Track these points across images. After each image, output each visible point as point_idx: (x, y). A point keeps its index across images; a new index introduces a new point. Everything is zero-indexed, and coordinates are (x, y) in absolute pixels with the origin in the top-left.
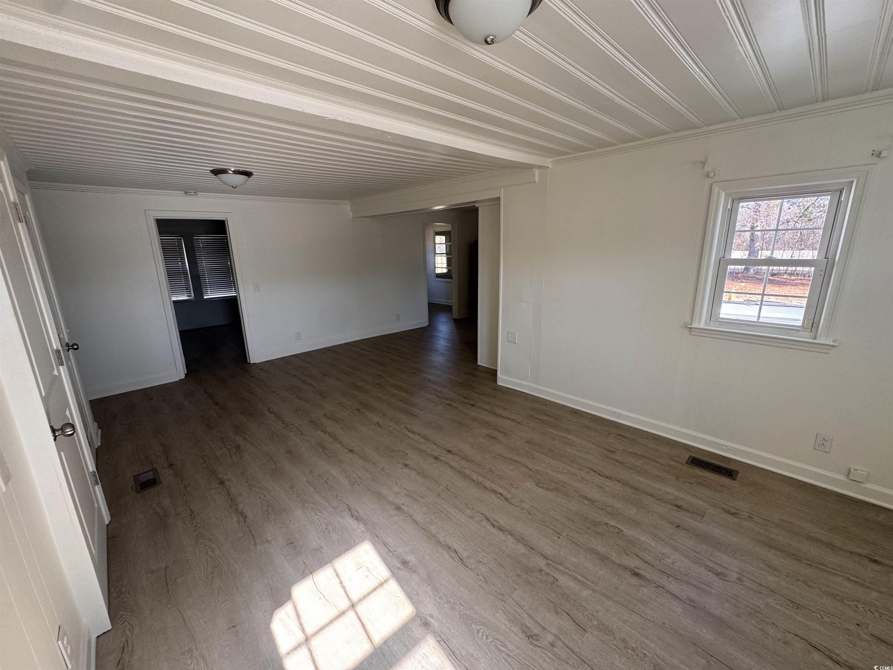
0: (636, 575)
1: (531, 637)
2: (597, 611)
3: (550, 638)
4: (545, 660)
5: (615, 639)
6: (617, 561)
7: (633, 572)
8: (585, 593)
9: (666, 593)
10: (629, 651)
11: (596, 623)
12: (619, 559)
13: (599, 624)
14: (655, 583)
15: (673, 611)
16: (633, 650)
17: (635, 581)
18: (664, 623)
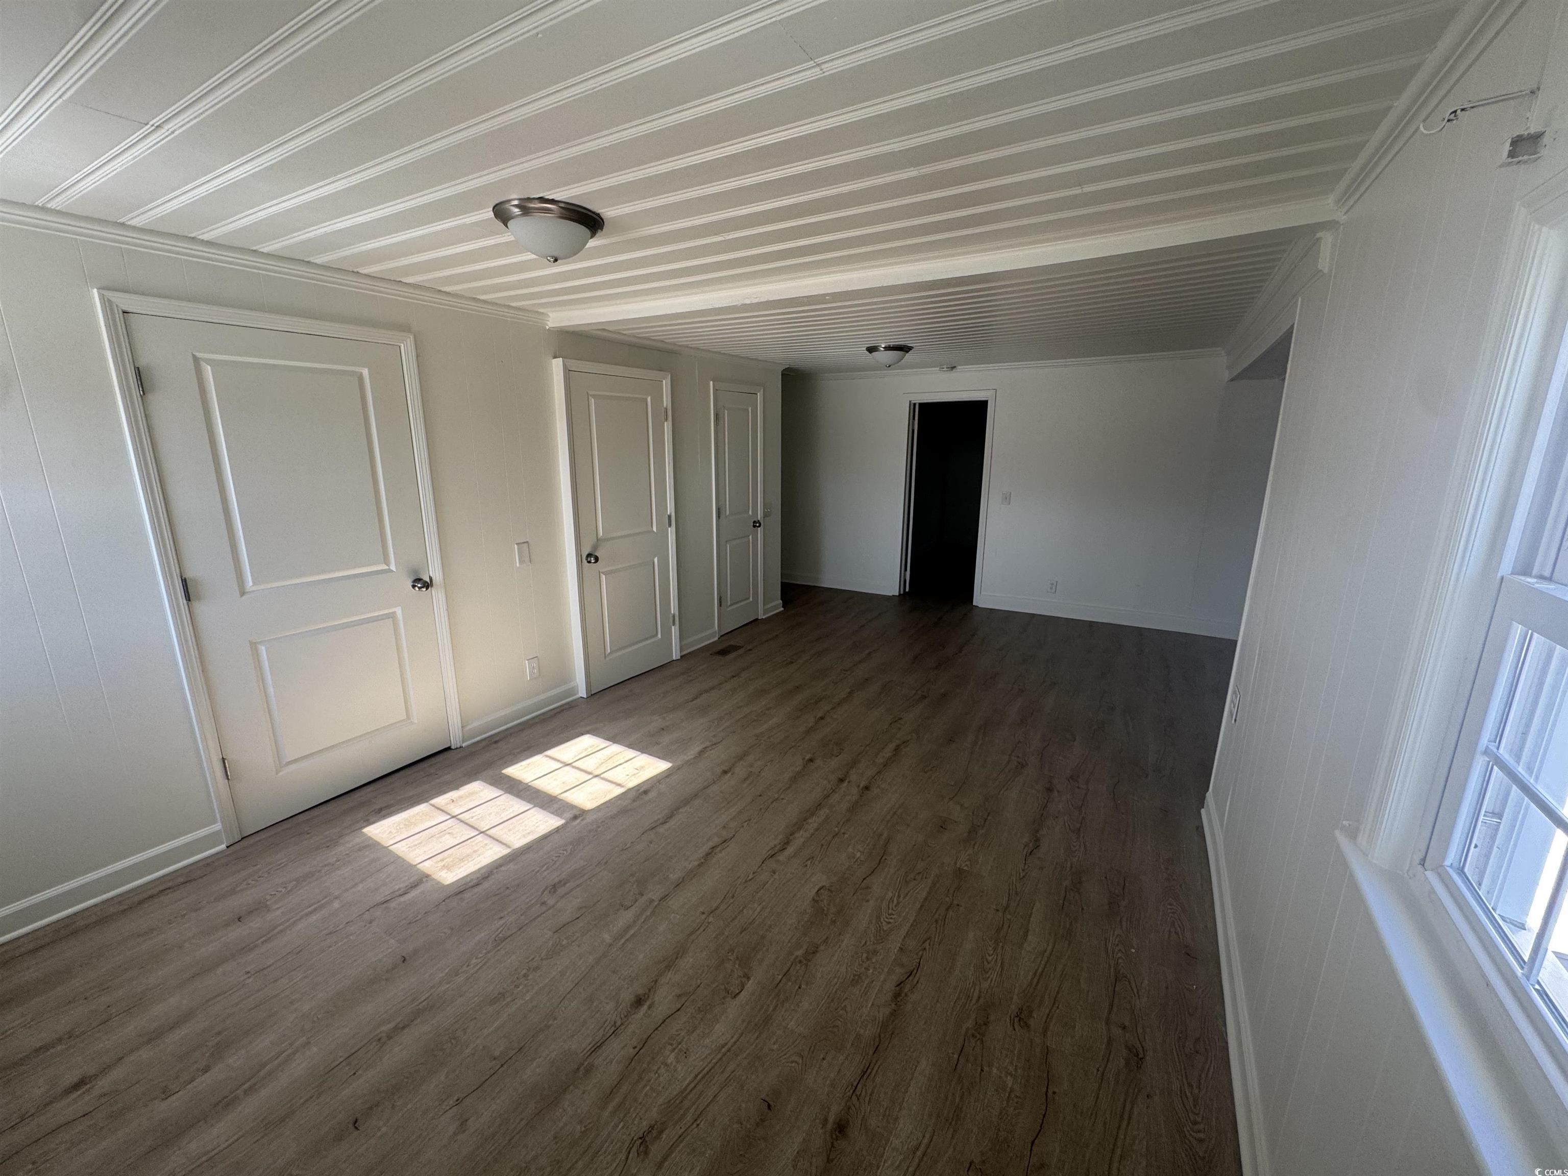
0: (639, 1001)
1: (554, 888)
2: (579, 946)
3: (551, 902)
4: (527, 898)
5: (542, 959)
6: (663, 980)
7: (643, 998)
8: (607, 937)
9: (604, 1035)
10: (524, 971)
11: (564, 943)
12: (668, 983)
13: (562, 946)
14: (622, 1024)
15: (573, 1036)
16: (525, 976)
17: (627, 997)
18: (555, 1019)
